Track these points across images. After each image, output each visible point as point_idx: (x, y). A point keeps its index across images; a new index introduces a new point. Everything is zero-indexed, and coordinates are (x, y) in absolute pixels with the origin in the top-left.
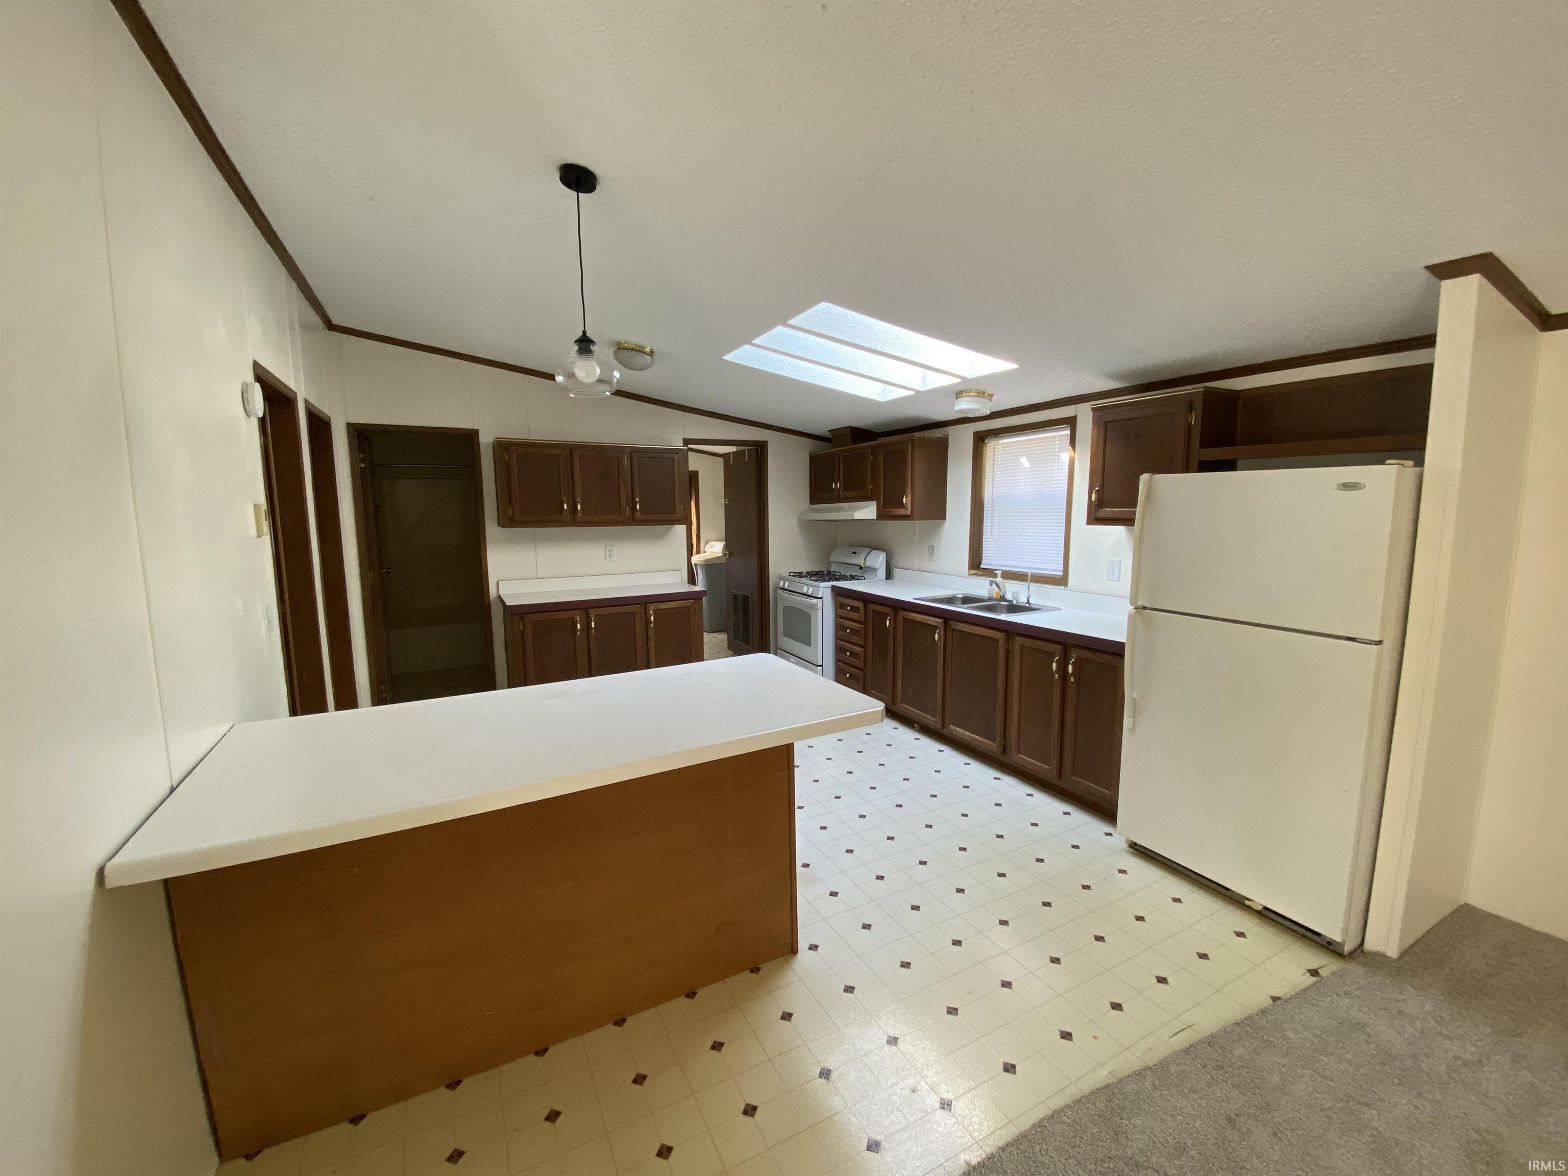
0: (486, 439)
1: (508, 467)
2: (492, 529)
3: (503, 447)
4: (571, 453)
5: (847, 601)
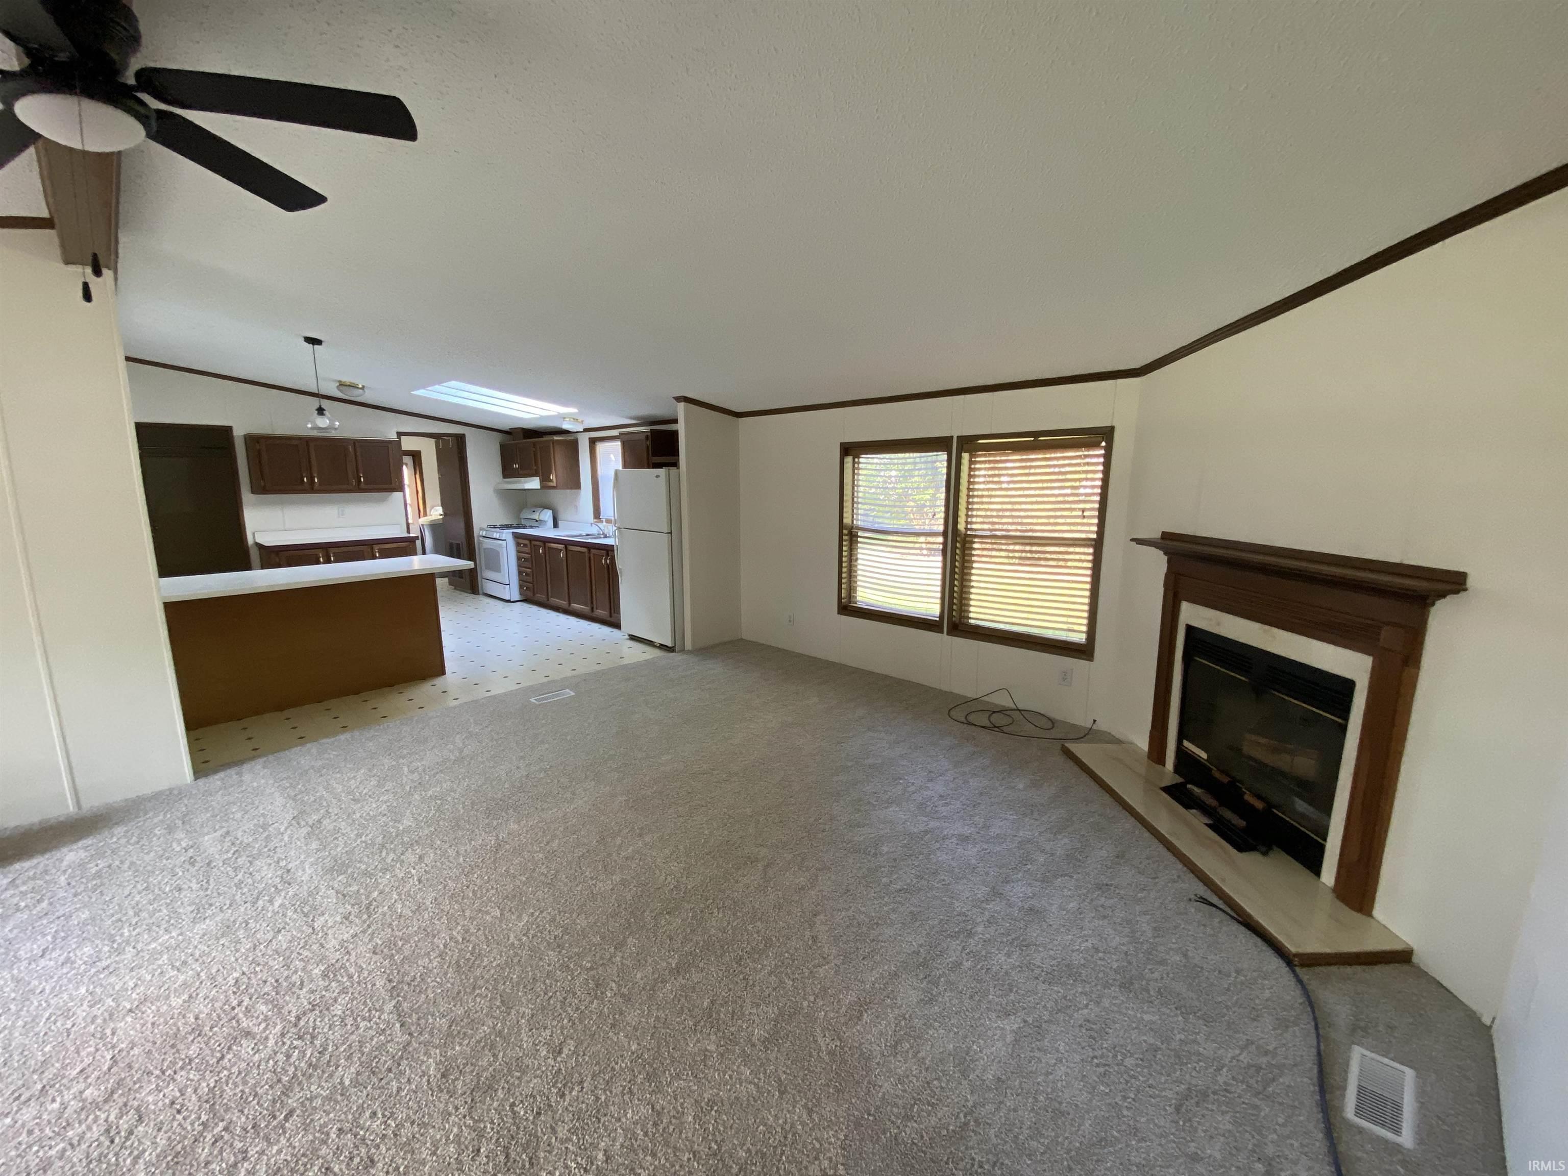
0: (239, 432)
1: (259, 453)
2: (247, 496)
3: (252, 440)
4: (308, 445)
5: (521, 541)
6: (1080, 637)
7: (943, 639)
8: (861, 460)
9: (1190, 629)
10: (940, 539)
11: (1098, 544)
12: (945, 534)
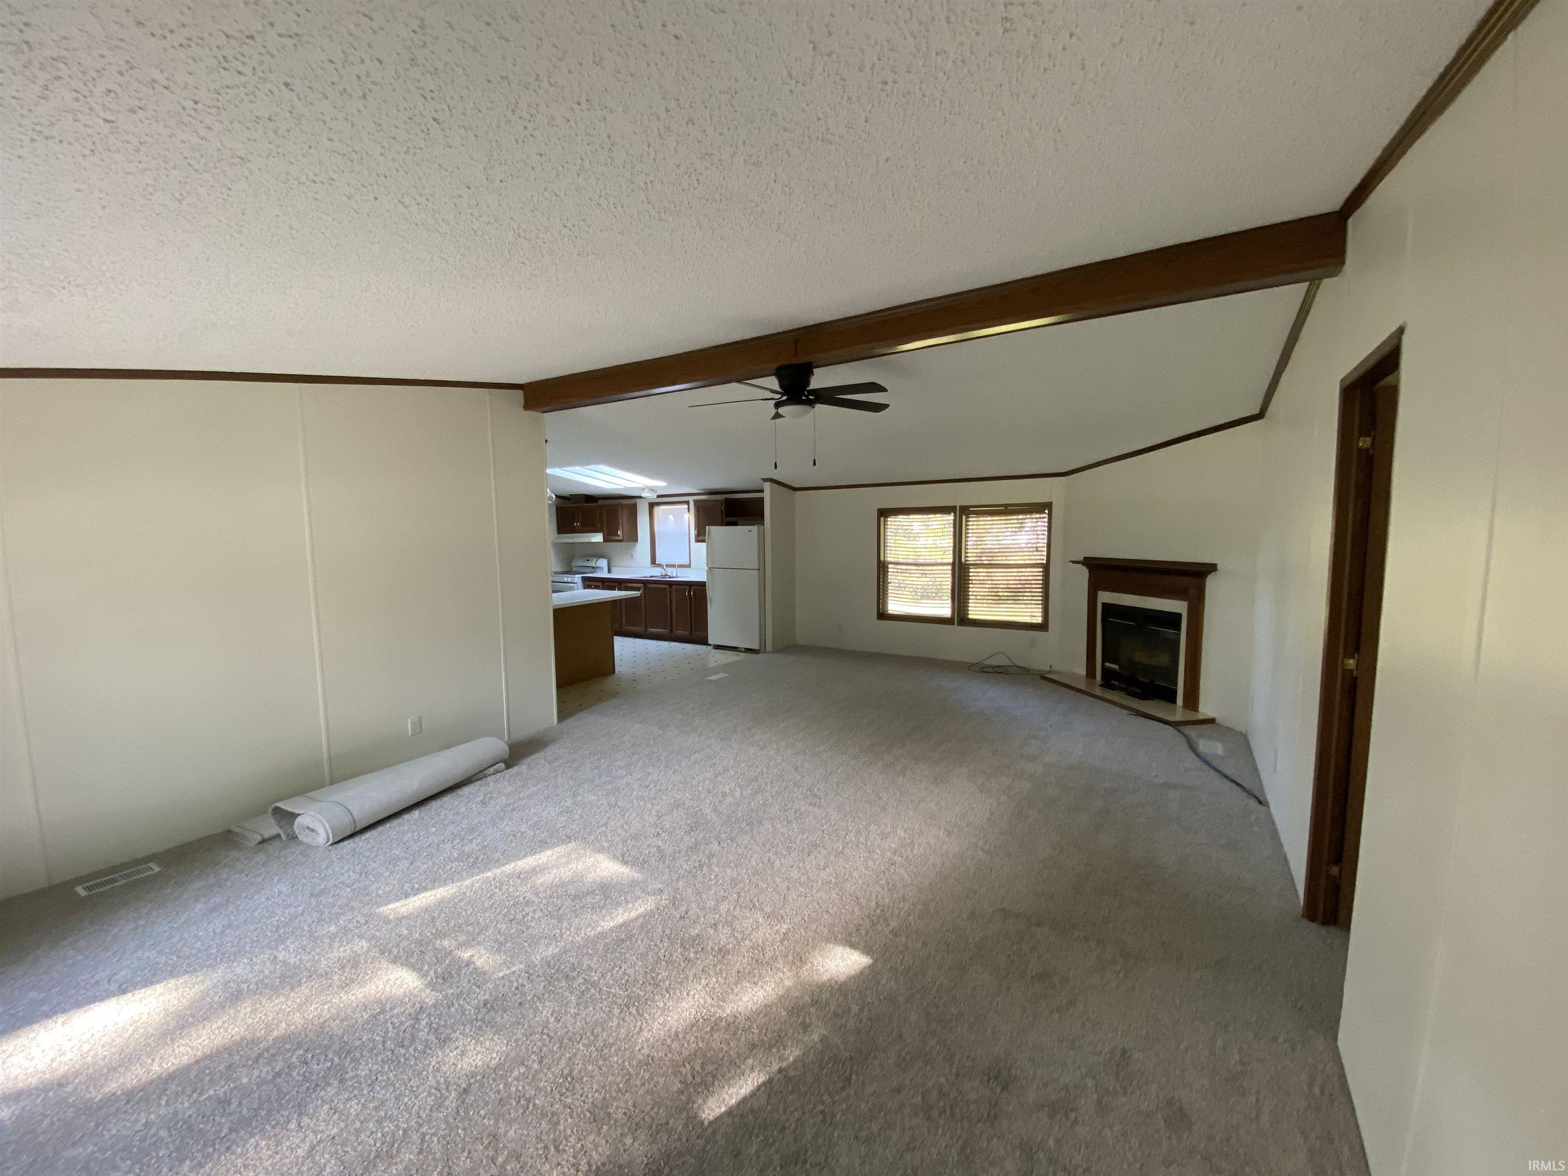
6: (1039, 620)
7: (956, 628)
8: (889, 519)
9: (1103, 604)
10: (950, 567)
11: (1046, 568)
12: (953, 564)
